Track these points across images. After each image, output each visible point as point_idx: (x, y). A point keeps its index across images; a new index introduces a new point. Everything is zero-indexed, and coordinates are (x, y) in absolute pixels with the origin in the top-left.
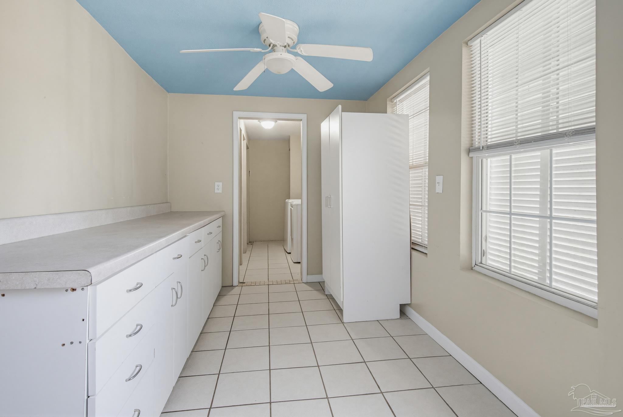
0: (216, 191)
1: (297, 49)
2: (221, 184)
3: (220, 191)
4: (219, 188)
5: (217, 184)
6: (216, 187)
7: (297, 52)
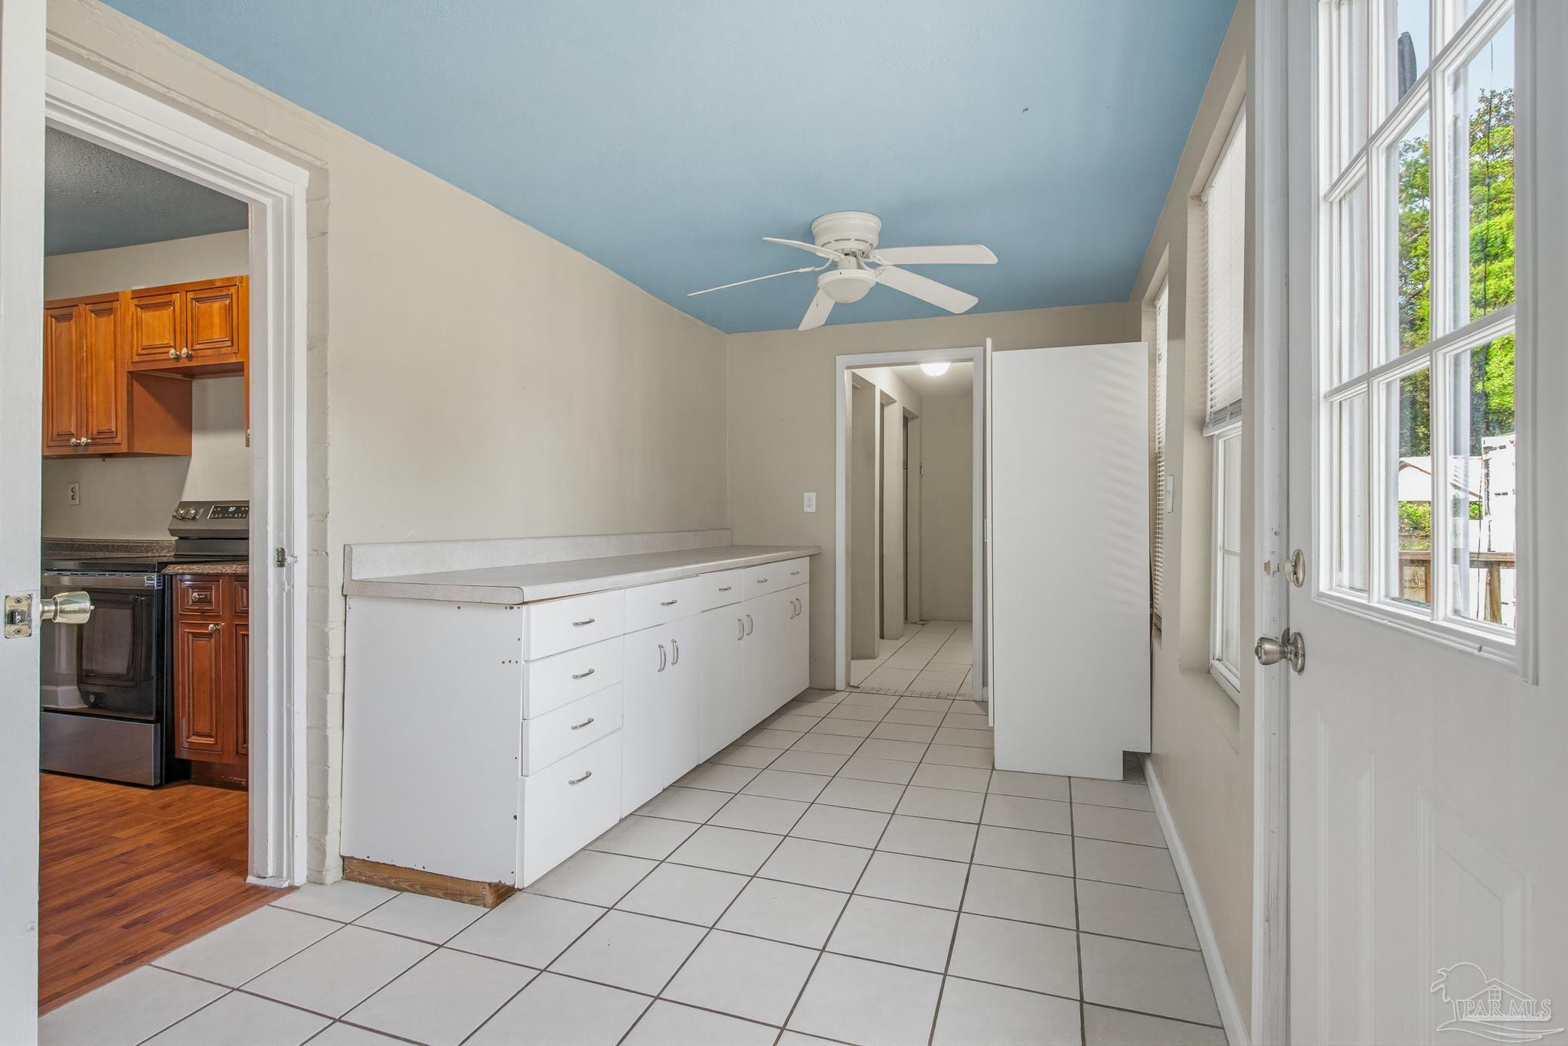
0: (806, 509)
1: (871, 257)
2: (813, 495)
3: (813, 509)
4: (810, 502)
5: (806, 495)
6: (806, 501)
7: (873, 262)
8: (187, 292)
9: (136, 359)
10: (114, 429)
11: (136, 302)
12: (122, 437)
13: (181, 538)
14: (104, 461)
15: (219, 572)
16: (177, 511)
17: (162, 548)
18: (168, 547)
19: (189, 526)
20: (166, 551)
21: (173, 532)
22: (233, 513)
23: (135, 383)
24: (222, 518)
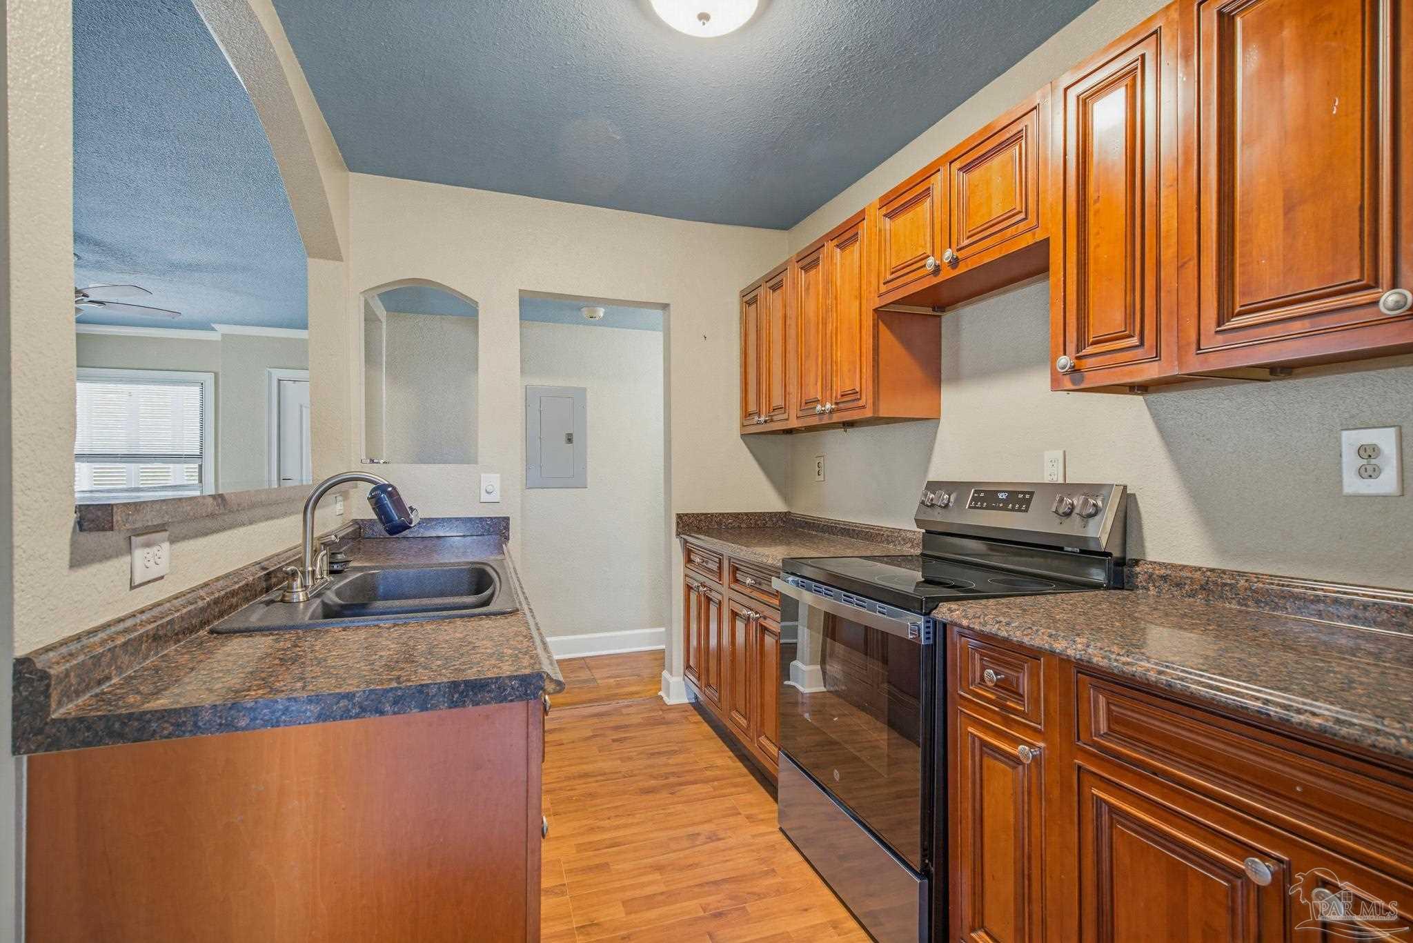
8: (951, 163)
9: (883, 289)
10: (858, 390)
11: (884, 211)
12: (867, 398)
13: (928, 532)
14: (846, 431)
15: (1047, 646)
16: (926, 495)
17: (906, 540)
18: (911, 540)
19: (937, 516)
20: (909, 545)
21: (919, 523)
22: (1006, 502)
23: (882, 326)
24: (986, 508)
